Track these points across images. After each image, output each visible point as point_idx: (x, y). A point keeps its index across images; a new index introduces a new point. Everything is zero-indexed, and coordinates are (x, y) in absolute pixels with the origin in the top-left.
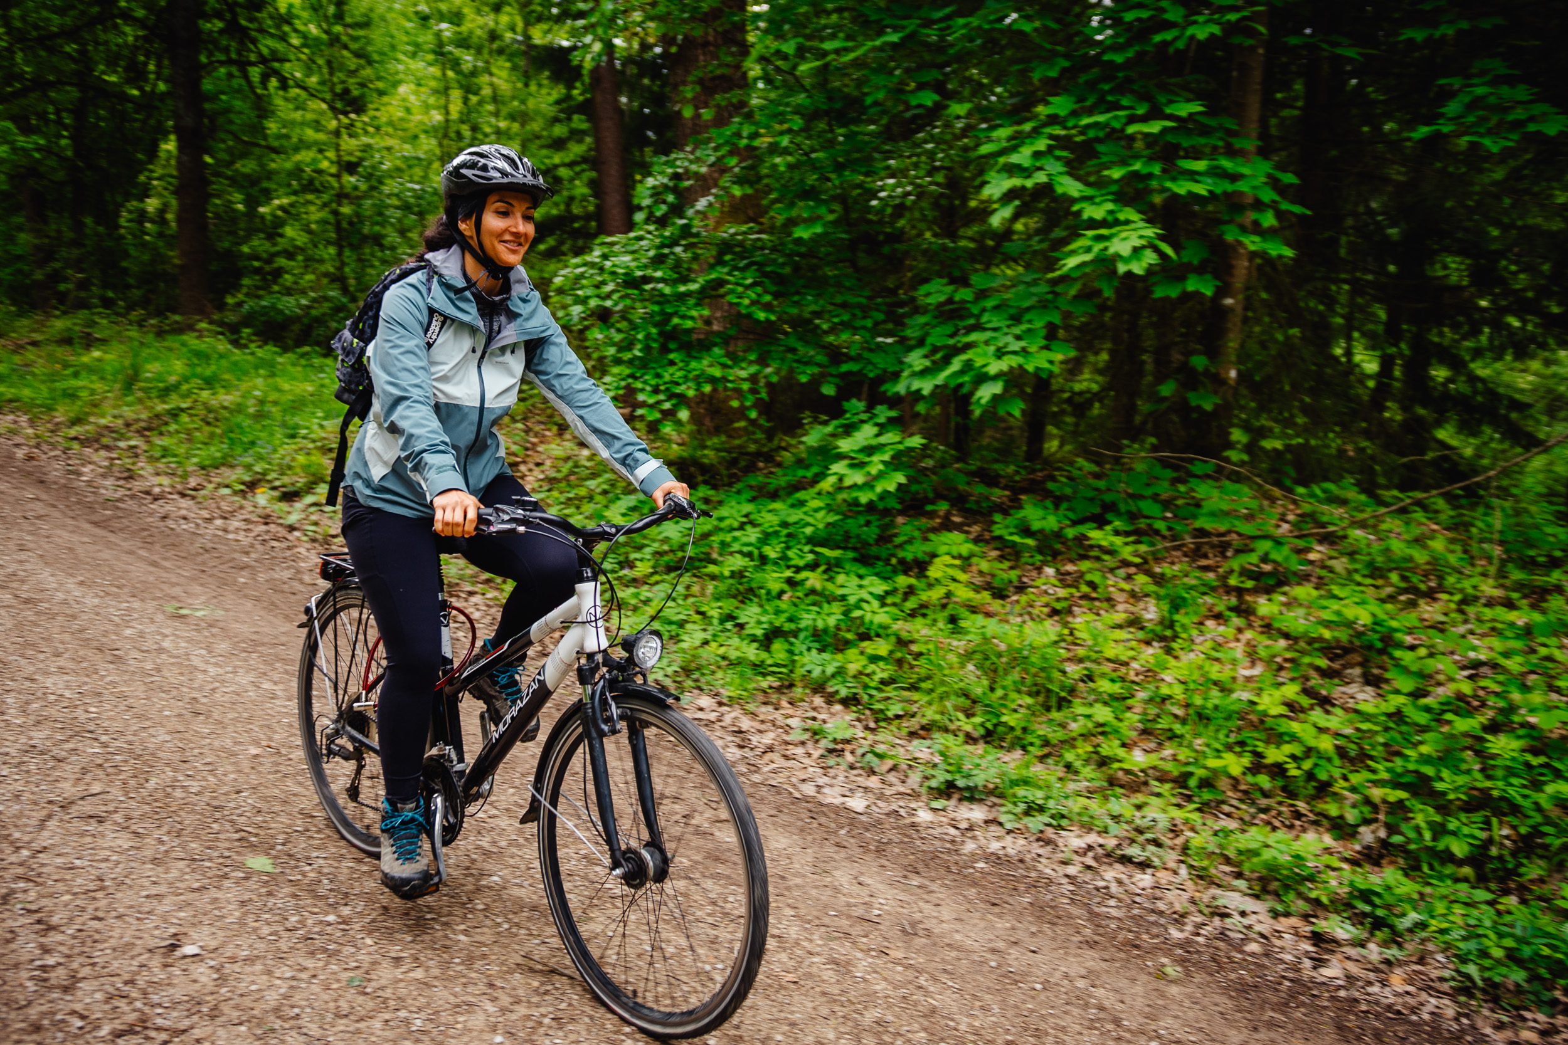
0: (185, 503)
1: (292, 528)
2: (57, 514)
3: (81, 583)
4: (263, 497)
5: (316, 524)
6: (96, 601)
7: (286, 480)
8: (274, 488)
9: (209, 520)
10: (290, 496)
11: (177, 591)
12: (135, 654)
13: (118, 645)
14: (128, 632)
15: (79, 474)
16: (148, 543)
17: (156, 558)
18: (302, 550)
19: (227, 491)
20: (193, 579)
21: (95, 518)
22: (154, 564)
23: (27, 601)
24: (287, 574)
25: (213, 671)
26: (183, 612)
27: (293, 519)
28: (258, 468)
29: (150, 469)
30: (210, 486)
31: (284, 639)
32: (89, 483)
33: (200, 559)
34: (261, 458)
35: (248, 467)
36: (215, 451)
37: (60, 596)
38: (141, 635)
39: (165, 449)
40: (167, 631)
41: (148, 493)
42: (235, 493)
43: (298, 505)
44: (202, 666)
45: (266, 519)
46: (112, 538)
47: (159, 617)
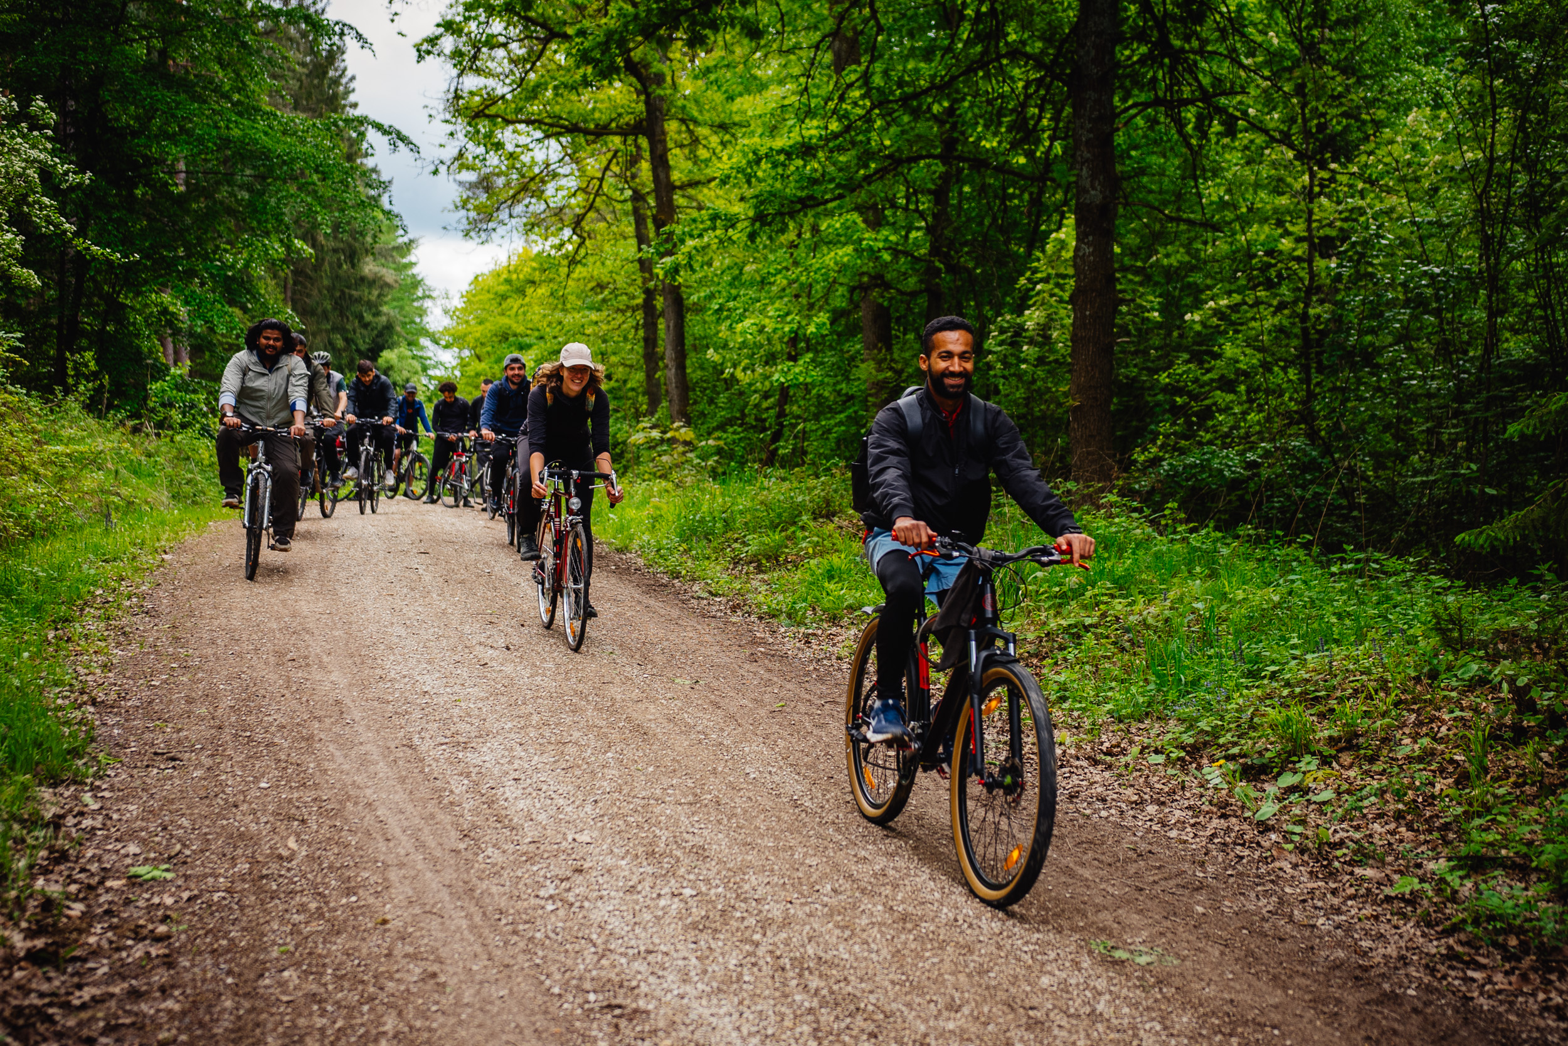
0: (1097, 774)
1: (1265, 828)
4: (1214, 774)
5: (1302, 822)
7: (1247, 745)
8: (1230, 758)
9: (1139, 804)
10: (1255, 773)
11: (1107, 918)
12: (1057, 1018)
13: (1035, 1001)
14: (1045, 981)
17: (1069, 861)
18: (1287, 867)
19: (1160, 759)
20: (1123, 901)
22: (1067, 871)
23: (904, 918)
24: (1266, 905)
26: (1119, 954)
27: (1268, 810)
28: (1203, 725)
30: (1135, 750)
31: (1276, 1017)
33: (1132, 869)
34: (1208, 707)
35: (1190, 723)
36: (1139, 693)
38: (1064, 986)
39: (1063, 687)
40: (1101, 984)
42: (1170, 762)
43: (1271, 789)
45: (1223, 809)
47: (1086, 962)
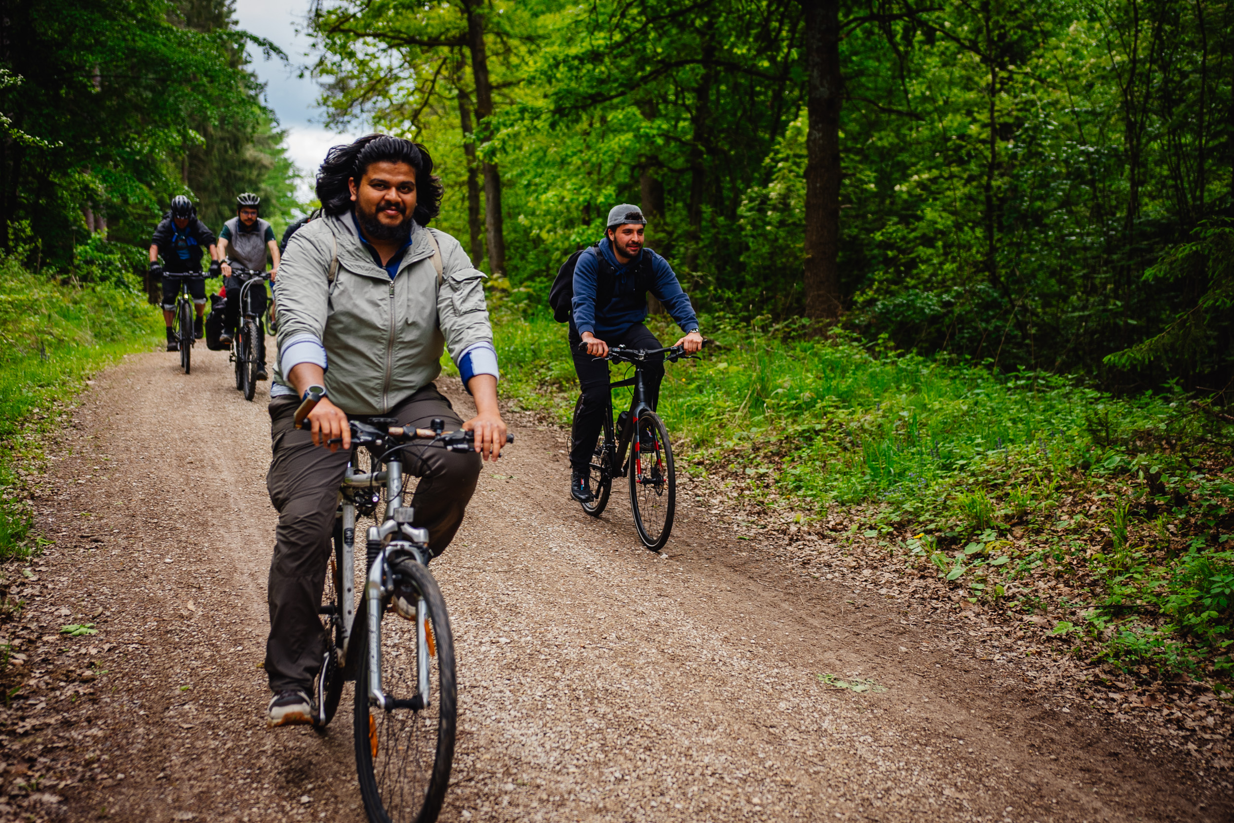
0: (824, 546)
1: (954, 586)
2: (690, 554)
3: (726, 640)
4: (915, 544)
5: (984, 581)
6: (744, 664)
7: (941, 522)
8: (928, 532)
9: (857, 569)
10: (947, 543)
11: (831, 657)
12: (791, 734)
13: (774, 721)
14: (782, 705)
15: (709, 507)
16: (791, 594)
17: (802, 613)
18: (971, 615)
19: (874, 533)
20: (844, 644)
21: (730, 560)
22: (801, 621)
23: (673, 658)
24: (955, 645)
25: (883, 765)
26: (839, 684)
27: (957, 571)
28: (907, 506)
29: (783, 502)
30: (854, 527)
31: (961, 731)
32: (721, 517)
33: (851, 618)
34: (911, 493)
35: (897, 505)
36: (857, 482)
37: (706, 654)
38: (797, 709)
39: (798, 479)
40: (826, 708)
41: (784, 532)
42: (881, 536)
43: (960, 556)
44: (870, 758)
45: (923, 572)
46: (752, 586)
47: (814, 690)
